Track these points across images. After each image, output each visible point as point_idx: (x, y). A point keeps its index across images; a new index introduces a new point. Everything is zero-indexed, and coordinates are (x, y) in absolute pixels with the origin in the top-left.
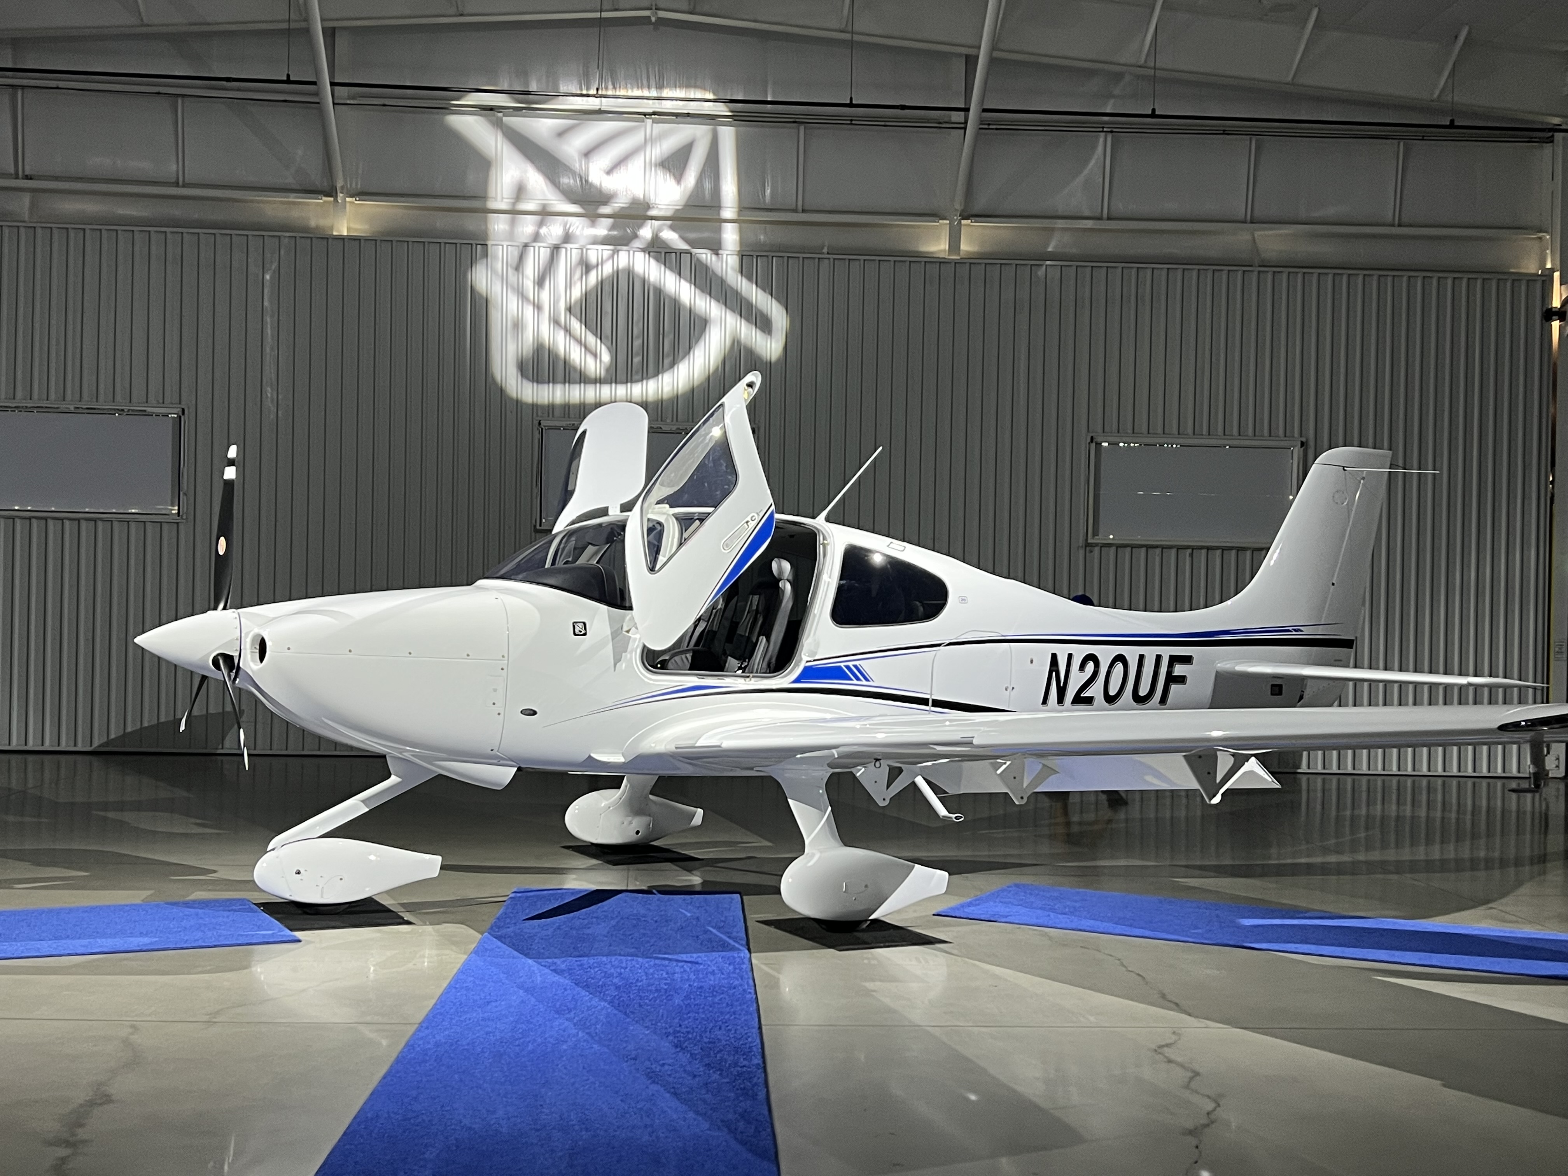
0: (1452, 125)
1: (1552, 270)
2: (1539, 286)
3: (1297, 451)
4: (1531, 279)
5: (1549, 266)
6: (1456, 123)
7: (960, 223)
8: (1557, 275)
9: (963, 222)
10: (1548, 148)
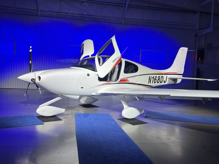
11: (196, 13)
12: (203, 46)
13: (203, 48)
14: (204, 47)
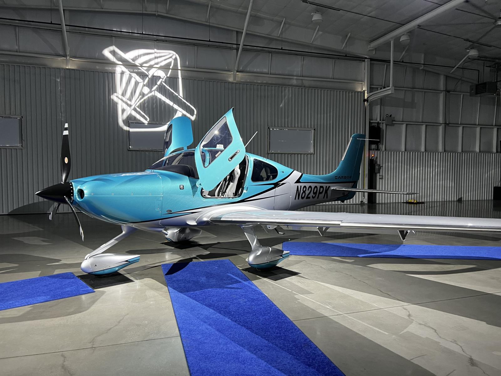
0: (346, 56)
1: (365, 90)
2: (362, 94)
3: (313, 131)
4: (361, 92)
5: (364, 89)
6: (347, 55)
7: (236, 73)
8: (366, 92)
9: (237, 73)
10: (363, 63)
11: (364, 61)
12: (378, 120)
13: (378, 123)
14: (380, 120)
